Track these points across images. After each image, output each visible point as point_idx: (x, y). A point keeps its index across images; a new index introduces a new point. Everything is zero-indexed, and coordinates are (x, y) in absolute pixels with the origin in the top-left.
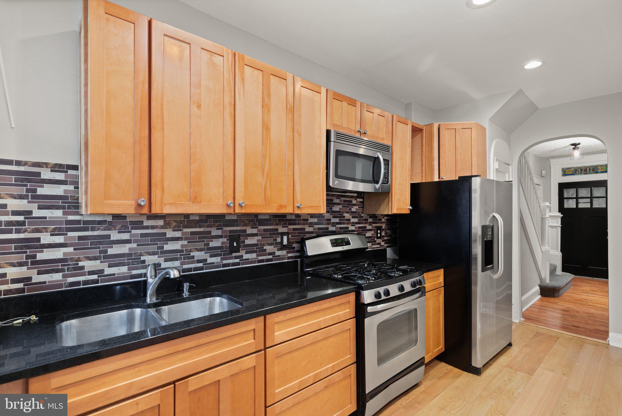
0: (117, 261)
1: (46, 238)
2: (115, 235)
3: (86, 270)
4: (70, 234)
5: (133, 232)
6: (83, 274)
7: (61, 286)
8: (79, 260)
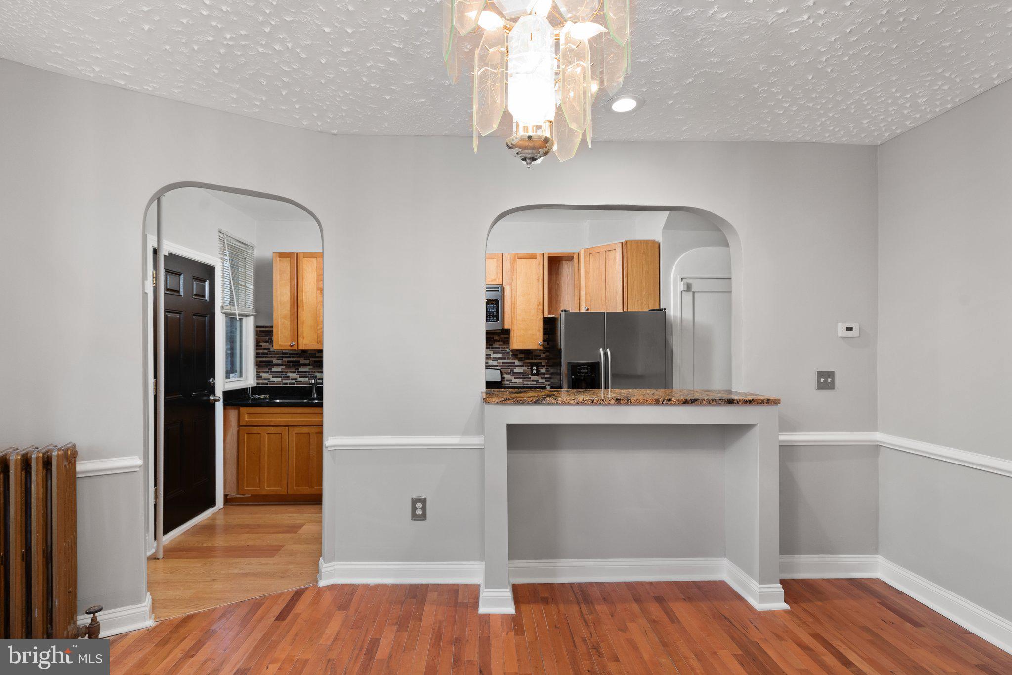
0: (303, 374)
1: (275, 361)
2: (302, 361)
3: (290, 378)
4: (284, 359)
5: (311, 359)
6: (289, 380)
7: (280, 384)
8: (287, 372)
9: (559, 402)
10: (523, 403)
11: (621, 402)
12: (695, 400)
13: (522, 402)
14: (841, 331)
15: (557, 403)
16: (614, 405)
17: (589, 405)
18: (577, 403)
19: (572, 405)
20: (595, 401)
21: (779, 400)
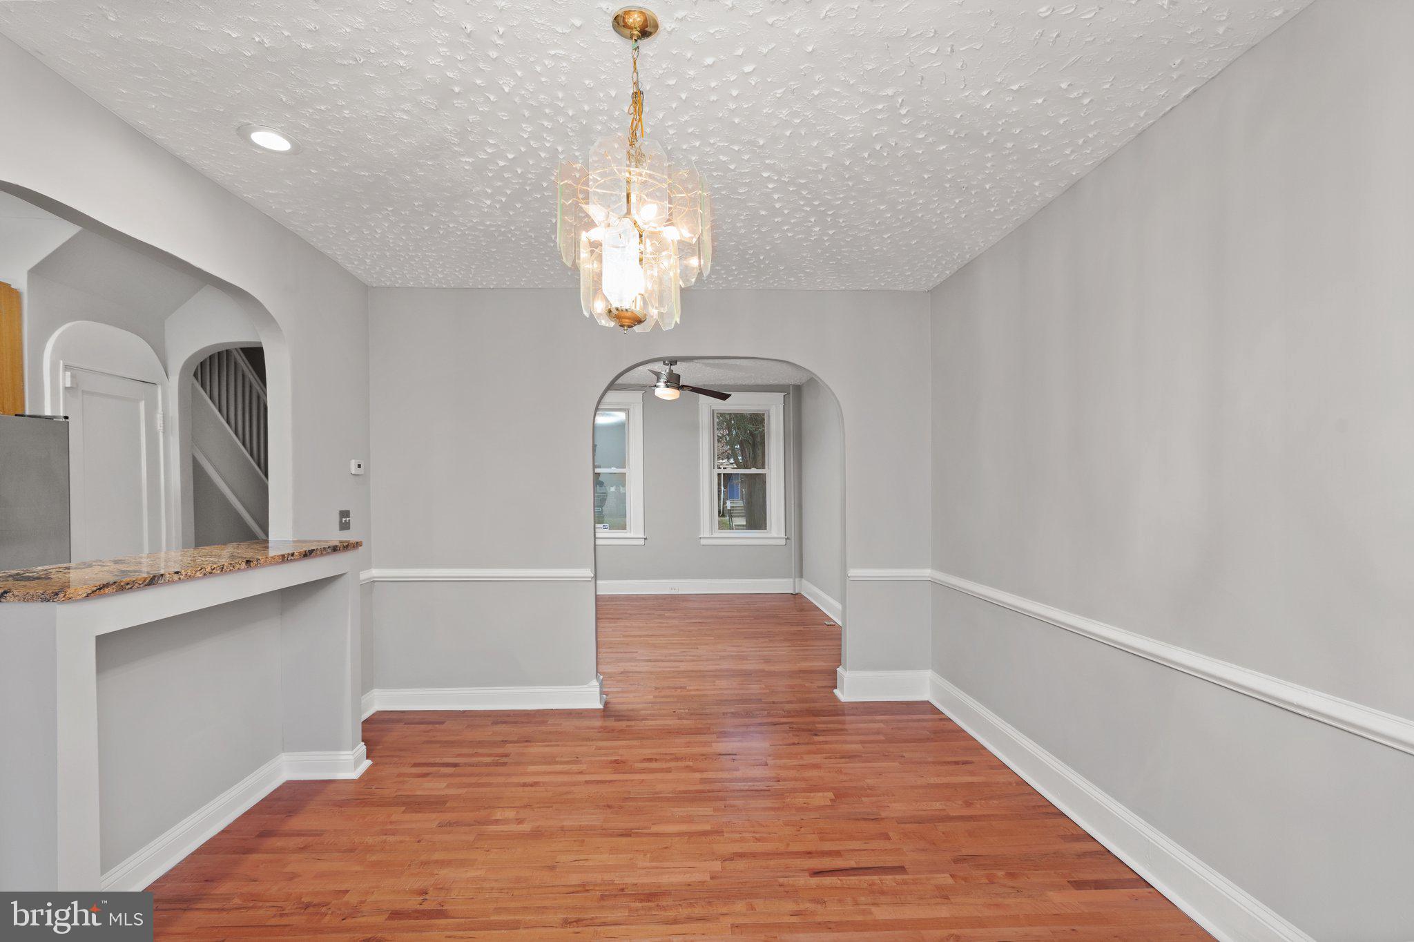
9: (182, 577)
10: (131, 588)
11: (252, 564)
12: (311, 552)
13: (129, 586)
14: (354, 470)
15: (180, 579)
16: (245, 569)
17: (218, 575)
18: (205, 575)
19: (199, 578)
20: (225, 568)
21: (361, 542)
